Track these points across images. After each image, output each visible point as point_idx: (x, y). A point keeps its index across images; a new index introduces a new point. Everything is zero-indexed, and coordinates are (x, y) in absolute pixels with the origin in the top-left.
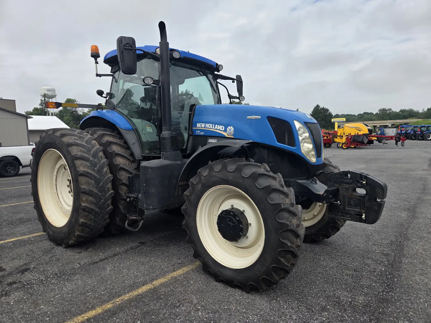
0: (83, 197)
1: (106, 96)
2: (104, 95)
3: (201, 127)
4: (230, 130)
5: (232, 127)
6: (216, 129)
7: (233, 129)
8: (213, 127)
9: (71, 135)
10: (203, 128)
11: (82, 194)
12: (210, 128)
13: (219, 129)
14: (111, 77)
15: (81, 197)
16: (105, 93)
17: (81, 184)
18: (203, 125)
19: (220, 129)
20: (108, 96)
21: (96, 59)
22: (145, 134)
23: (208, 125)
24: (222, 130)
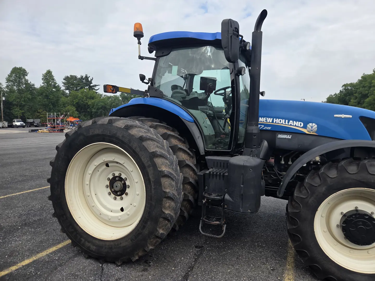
0: (166, 203)
1: (148, 82)
2: (145, 81)
3: (267, 122)
4: (312, 127)
5: (314, 124)
6: (291, 125)
7: (316, 126)
8: (285, 122)
9: (139, 127)
10: (269, 122)
11: (164, 199)
12: (281, 123)
13: (294, 125)
14: (154, 62)
15: (163, 203)
16: (147, 78)
17: (164, 187)
18: (270, 120)
19: (297, 125)
20: (150, 82)
21: (139, 39)
22: (206, 127)
23: (277, 121)
24: (299, 126)
